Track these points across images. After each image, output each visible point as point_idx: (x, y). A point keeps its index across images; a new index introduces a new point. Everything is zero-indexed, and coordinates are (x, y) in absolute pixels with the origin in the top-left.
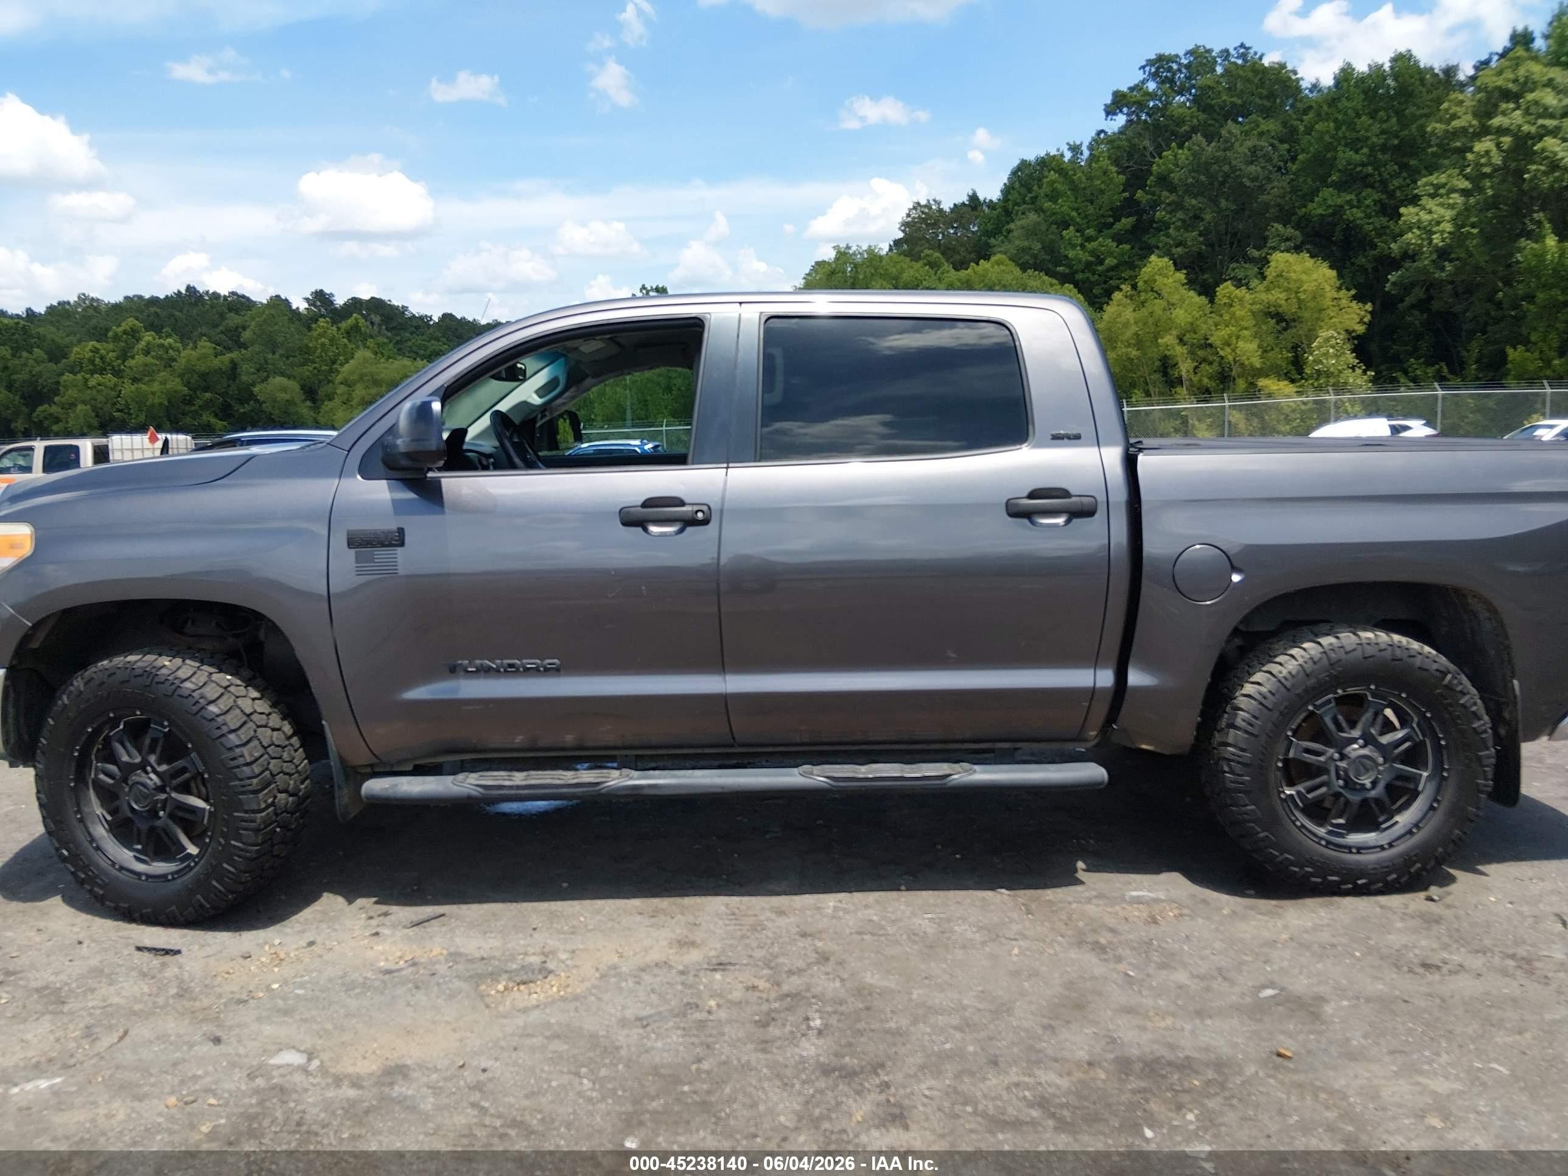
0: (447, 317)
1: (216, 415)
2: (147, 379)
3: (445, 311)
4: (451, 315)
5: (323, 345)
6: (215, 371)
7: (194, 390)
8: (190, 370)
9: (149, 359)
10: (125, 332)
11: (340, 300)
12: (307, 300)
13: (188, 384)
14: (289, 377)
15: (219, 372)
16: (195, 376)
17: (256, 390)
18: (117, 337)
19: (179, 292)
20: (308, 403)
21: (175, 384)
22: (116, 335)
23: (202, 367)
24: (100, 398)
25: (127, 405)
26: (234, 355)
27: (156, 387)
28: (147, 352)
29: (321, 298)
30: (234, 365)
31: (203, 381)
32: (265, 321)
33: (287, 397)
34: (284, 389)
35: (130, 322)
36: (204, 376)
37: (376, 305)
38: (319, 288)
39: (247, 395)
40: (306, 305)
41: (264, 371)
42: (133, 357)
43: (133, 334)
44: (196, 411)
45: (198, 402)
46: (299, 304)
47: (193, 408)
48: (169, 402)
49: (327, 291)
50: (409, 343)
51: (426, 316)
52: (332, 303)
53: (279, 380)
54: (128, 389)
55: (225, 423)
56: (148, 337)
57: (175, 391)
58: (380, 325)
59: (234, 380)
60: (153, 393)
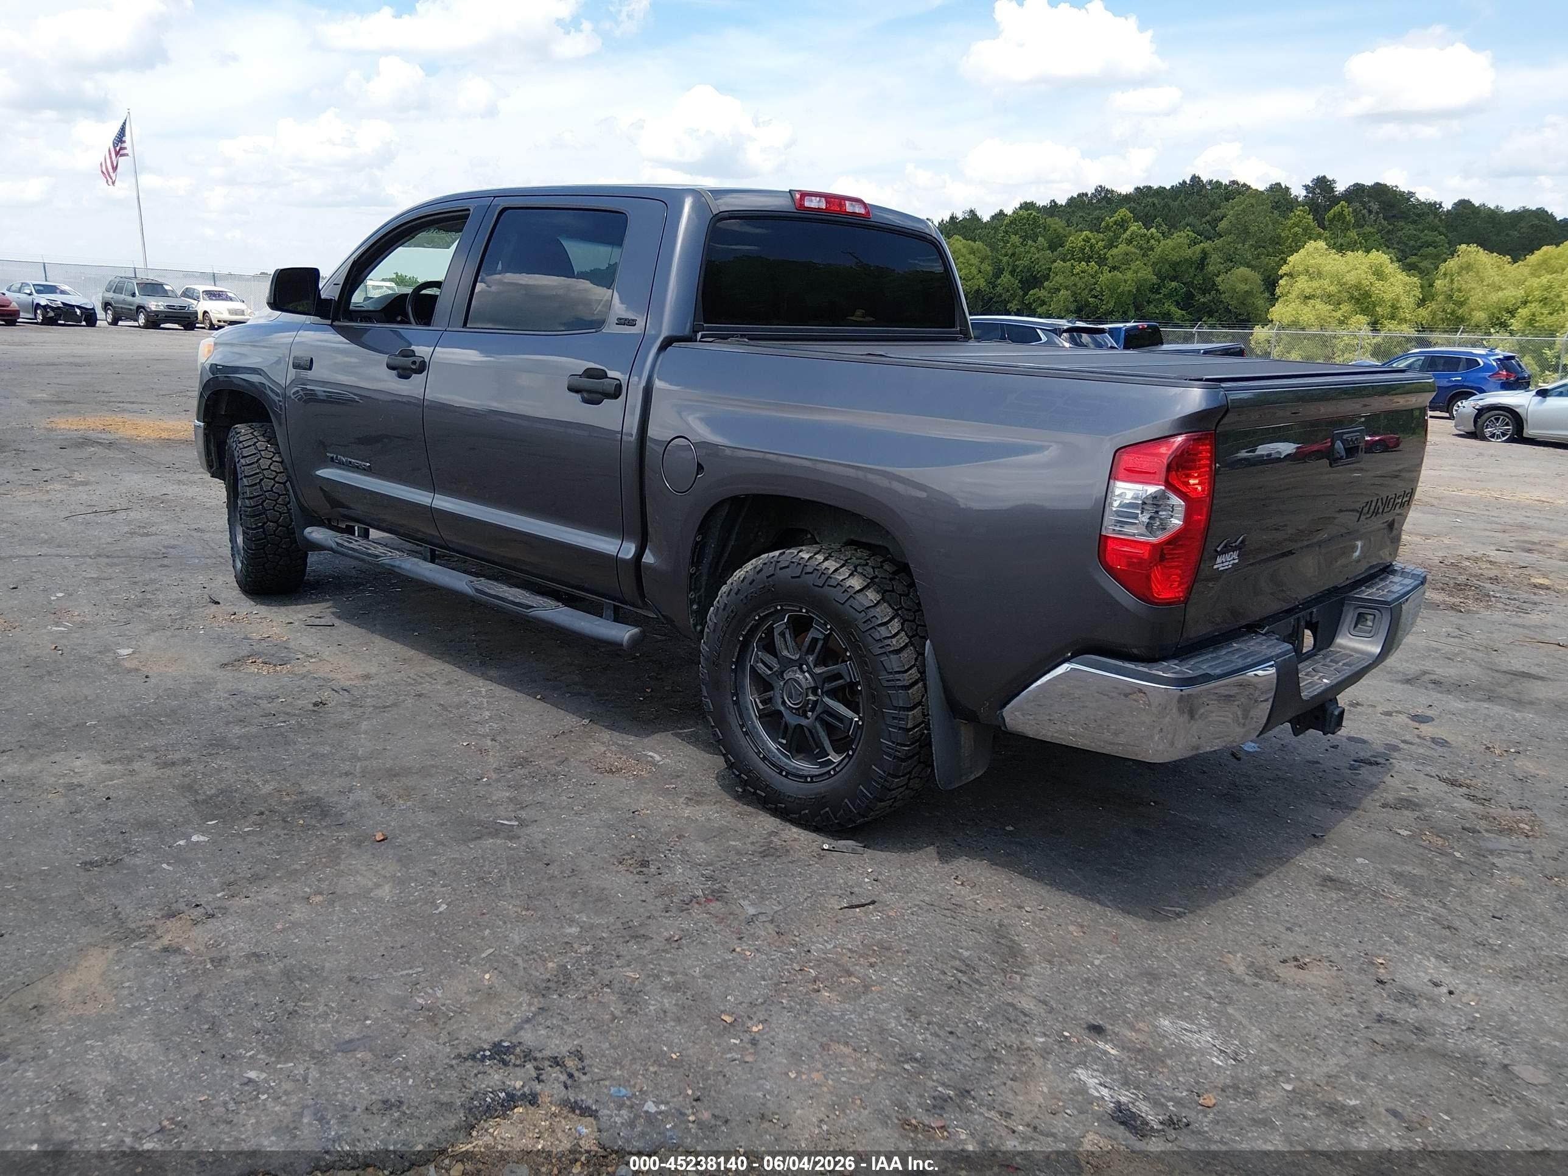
0: (1464, 205)
1: (1178, 304)
2: (1124, 267)
3: (1462, 198)
4: (1469, 202)
5: (1296, 234)
6: (1186, 260)
7: (1163, 280)
8: (1163, 260)
9: (1131, 249)
10: (1115, 223)
11: (1340, 187)
12: (1307, 187)
13: (1158, 274)
14: (1253, 268)
15: (1189, 262)
16: (1167, 266)
17: (1219, 280)
18: (1108, 228)
19: (1184, 182)
20: (1267, 295)
21: (1147, 274)
22: (1107, 227)
23: (1174, 257)
24: (1080, 284)
25: (1101, 292)
26: (1207, 245)
27: (1129, 275)
28: (1129, 242)
29: (1323, 185)
30: (1205, 255)
31: (1172, 271)
32: (1243, 210)
33: (1247, 288)
34: (1246, 281)
35: (1123, 212)
36: (1174, 265)
37: (1380, 191)
38: (1321, 175)
39: (1209, 286)
40: (1304, 193)
41: (1231, 261)
42: (1116, 247)
43: (1123, 224)
44: (1160, 300)
45: (1164, 291)
46: (1298, 192)
47: (1158, 296)
48: (1138, 289)
49: (1330, 178)
50: (1400, 233)
51: (1435, 203)
52: (1332, 190)
53: (1243, 270)
54: (1105, 277)
55: (1184, 312)
56: (1134, 227)
57: (1145, 280)
58: (1377, 213)
59: (1202, 270)
60: (1125, 281)
